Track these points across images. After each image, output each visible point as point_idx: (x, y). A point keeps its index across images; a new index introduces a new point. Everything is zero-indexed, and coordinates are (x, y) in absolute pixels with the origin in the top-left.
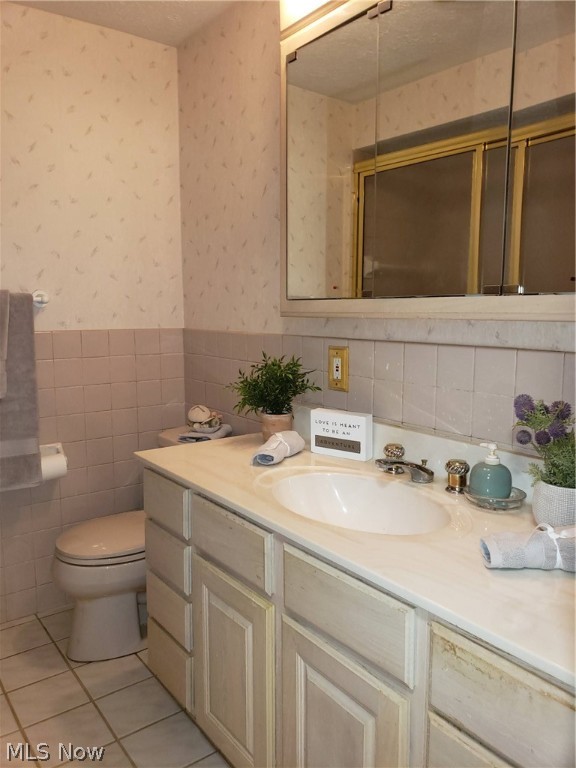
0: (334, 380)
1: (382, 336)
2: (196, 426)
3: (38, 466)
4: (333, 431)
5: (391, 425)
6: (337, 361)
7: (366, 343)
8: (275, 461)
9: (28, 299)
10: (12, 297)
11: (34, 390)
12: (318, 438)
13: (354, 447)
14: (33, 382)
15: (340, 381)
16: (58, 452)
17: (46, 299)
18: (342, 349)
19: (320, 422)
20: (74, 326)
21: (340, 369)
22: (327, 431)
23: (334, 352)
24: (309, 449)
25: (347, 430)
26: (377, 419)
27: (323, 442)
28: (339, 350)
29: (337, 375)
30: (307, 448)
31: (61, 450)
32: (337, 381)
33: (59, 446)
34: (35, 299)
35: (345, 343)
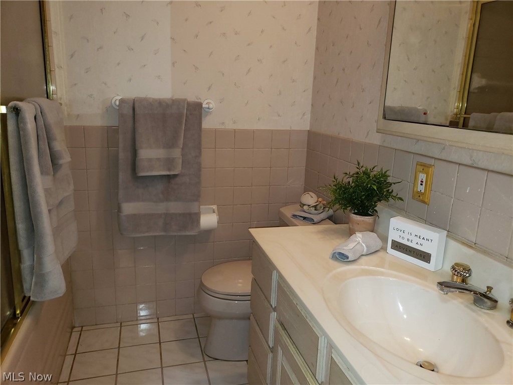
0: (418, 192)
1: (468, 161)
2: (305, 208)
3: (198, 221)
4: (408, 240)
5: (463, 243)
6: (422, 176)
7: (451, 165)
8: (349, 260)
9: (199, 105)
10: (189, 104)
11: (200, 170)
12: (394, 242)
13: (425, 257)
14: (199, 164)
15: (423, 194)
16: (214, 212)
17: (211, 106)
18: (429, 166)
19: (397, 229)
20: (230, 126)
21: (424, 184)
22: (403, 238)
23: (420, 168)
24: (386, 250)
25: (420, 241)
26: (451, 235)
27: (398, 246)
28: (425, 167)
29: (421, 188)
30: (384, 249)
31: (216, 211)
32: (420, 194)
33: (215, 207)
34: (204, 106)
35: (432, 162)
